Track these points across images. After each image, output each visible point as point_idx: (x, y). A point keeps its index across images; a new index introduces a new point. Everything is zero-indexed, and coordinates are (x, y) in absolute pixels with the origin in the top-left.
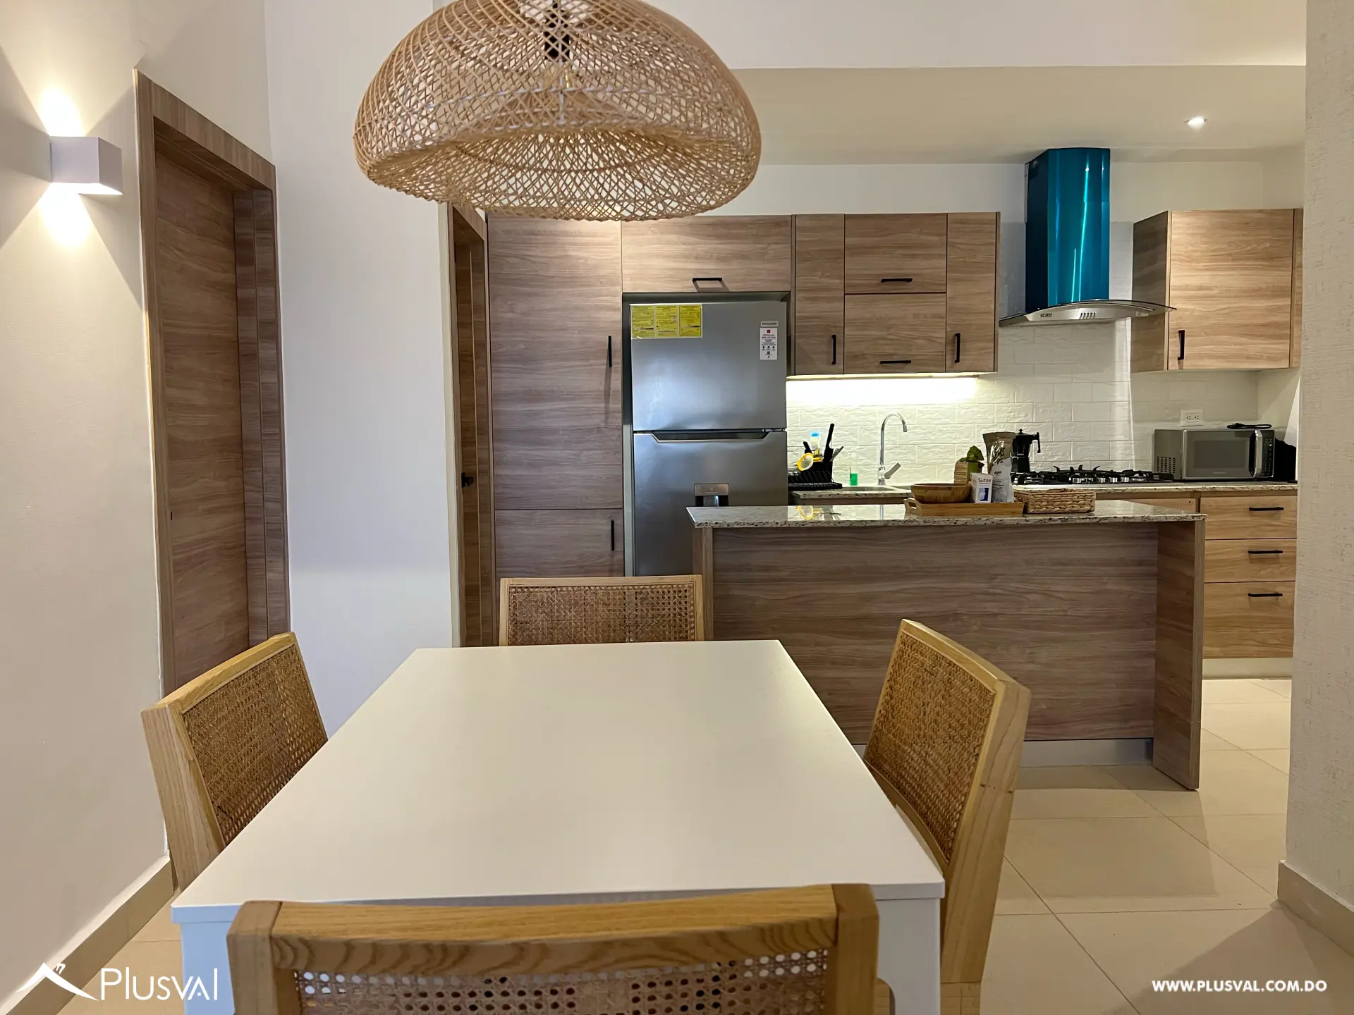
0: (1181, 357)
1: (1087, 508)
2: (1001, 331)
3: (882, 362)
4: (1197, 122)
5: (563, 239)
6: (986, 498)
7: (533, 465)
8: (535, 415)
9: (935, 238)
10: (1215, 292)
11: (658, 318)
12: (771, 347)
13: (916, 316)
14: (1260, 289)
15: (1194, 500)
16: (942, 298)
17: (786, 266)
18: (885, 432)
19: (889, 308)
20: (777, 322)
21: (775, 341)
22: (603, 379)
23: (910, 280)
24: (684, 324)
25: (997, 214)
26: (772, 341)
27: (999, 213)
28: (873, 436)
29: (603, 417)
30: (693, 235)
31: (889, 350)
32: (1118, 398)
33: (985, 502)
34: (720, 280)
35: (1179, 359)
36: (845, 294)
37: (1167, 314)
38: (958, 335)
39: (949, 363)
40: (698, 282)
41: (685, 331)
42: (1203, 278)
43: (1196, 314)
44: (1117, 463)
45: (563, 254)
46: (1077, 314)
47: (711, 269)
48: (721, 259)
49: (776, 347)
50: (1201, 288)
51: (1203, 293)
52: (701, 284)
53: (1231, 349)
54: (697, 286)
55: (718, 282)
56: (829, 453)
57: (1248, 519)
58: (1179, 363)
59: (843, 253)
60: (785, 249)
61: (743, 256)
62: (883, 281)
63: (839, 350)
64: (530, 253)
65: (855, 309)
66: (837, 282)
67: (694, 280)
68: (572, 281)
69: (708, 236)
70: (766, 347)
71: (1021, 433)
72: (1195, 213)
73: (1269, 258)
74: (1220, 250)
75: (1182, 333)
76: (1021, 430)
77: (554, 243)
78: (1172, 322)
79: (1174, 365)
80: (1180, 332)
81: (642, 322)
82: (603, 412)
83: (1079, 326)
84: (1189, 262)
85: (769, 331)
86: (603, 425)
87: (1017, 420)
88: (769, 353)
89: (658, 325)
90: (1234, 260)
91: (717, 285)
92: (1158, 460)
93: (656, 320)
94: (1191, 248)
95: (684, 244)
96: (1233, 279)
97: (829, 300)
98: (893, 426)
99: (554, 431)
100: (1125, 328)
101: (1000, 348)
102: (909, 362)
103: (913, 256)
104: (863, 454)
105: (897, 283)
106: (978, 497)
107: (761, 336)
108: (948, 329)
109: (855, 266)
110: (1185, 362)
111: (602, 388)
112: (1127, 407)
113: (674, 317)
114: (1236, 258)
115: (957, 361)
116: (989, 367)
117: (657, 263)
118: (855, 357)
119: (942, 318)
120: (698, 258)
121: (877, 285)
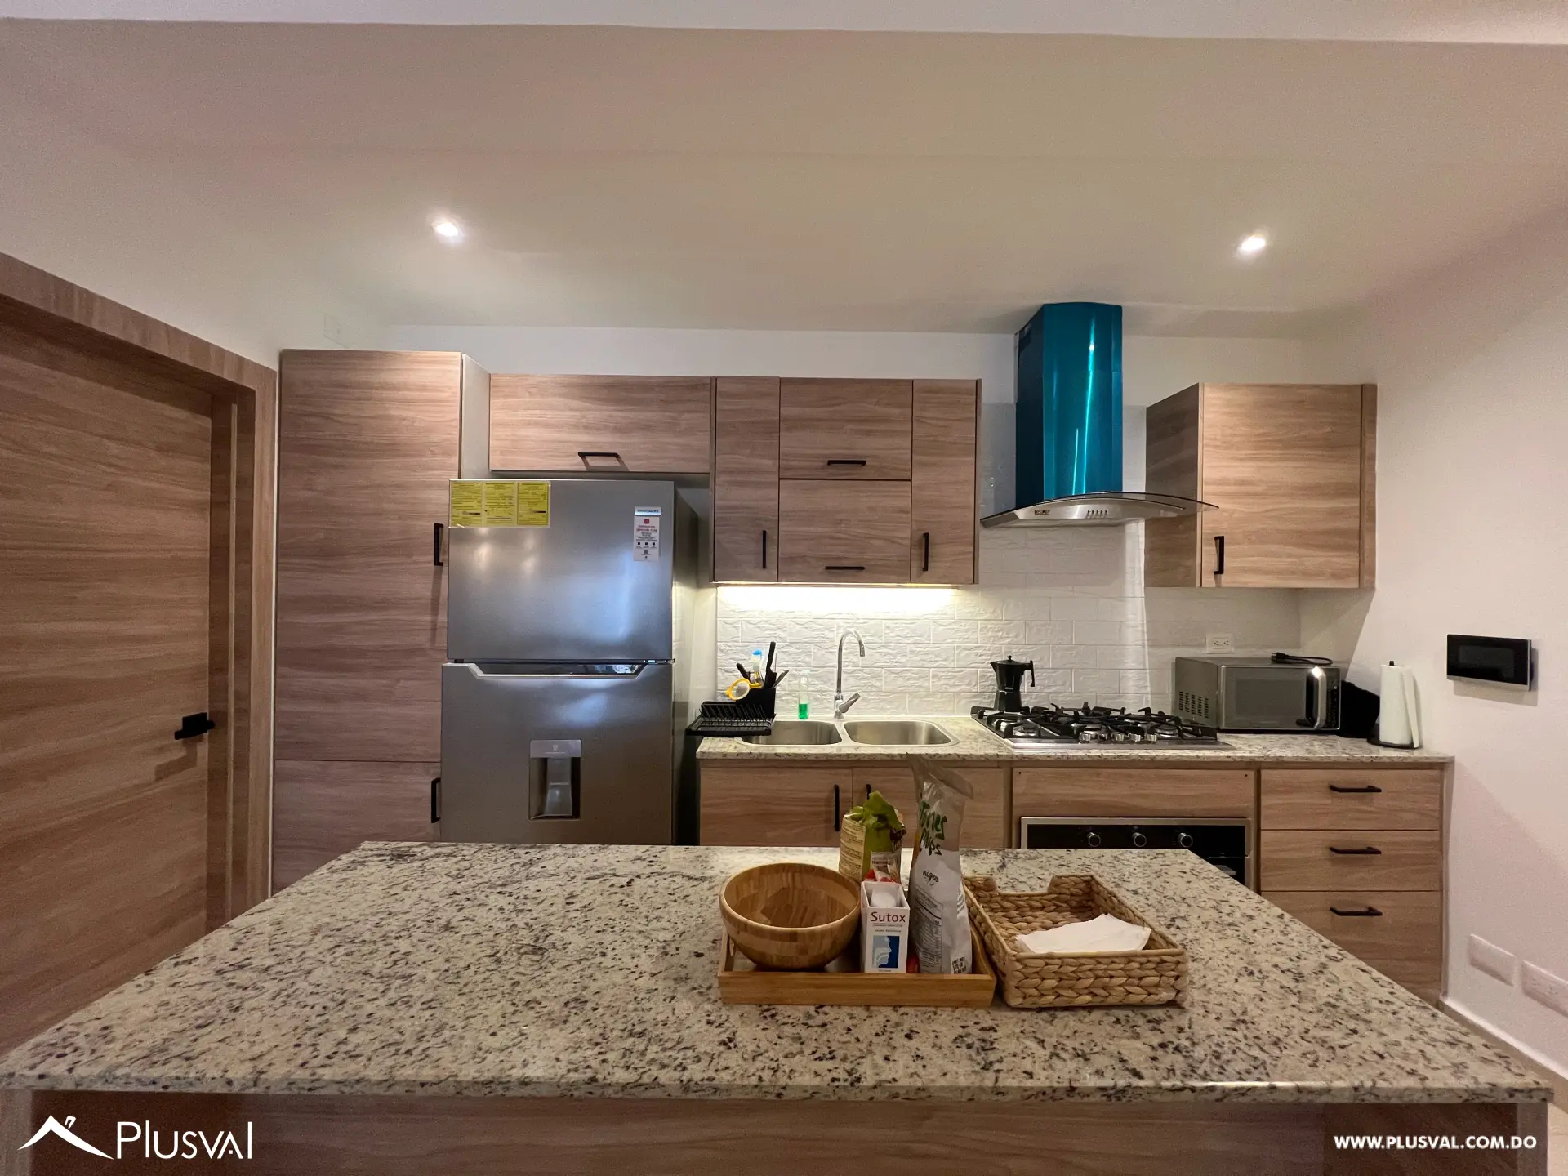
0: (1220, 570)
1: (1166, 995)
2: (984, 533)
3: (828, 568)
4: (1253, 245)
5: (385, 394)
6: (893, 962)
7: (328, 698)
8: (338, 629)
9: (897, 411)
10: (1259, 489)
11: (487, 498)
12: (650, 543)
13: (871, 509)
14: (1318, 486)
15: (1252, 774)
16: (906, 487)
17: (704, 441)
18: (843, 651)
19: (834, 497)
20: (659, 509)
21: (656, 535)
22: (430, 582)
23: (863, 463)
24: (524, 508)
25: (978, 383)
26: (653, 535)
27: (980, 380)
28: (829, 656)
29: (428, 635)
30: (581, 398)
31: (837, 551)
32: (1131, 617)
33: (893, 970)
34: (616, 455)
35: (1216, 573)
36: (780, 479)
37: (1199, 514)
38: (926, 536)
39: (915, 570)
40: (589, 459)
41: (526, 517)
42: (1245, 470)
43: (1235, 515)
44: (1129, 696)
45: (380, 413)
46: (1077, 511)
47: (604, 441)
48: (619, 430)
49: (657, 543)
50: (1242, 483)
51: (1244, 490)
52: (594, 462)
53: (1284, 562)
54: (586, 464)
55: (614, 458)
56: (772, 679)
57: (1328, 801)
58: (1216, 578)
59: (776, 427)
60: (702, 419)
61: (647, 427)
62: (830, 462)
63: (771, 550)
64: (337, 411)
65: (793, 498)
66: (768, 463)
67: (583, 455)
68: (392, 449)
69: (599, 399)
70: (643, 543)
71: (1010, 661)
72: (1233, 386)
73: (1331, 446)
74: (1264, 434)
75: (1220, 541)
76: (1010, 657)
77: (370, 399)
78: (1207, 524)
79: (1209, 581)
80: (1216, 538)
81: (465, 504)
82: (429, 627)
83: (1081, 529)
84: (1226, 448)
85: (647, 521)
86: (428, 645)
87: (1007, 641)
88: (646, 552)
89: (487, 508)
90: (1285, 448)
91: (611, 463)
92: (1181, 698)
93: (484, 502)
94: (1229, 431)
95: (571, 410)
96: (1285, 472)
97: (757, 485)
98: (851, 645)
99: (361, 652)
100: (1136, 533)
101: (981, 551)
102: (862, 568)
103: (869, 433)
104: (817, 678)
105: (847, 466)
106: (873, 957)
107: (636, 527)
108: (914, 527)
109: (791, 442)
110: (1223, 577)
111: (429, 594)
112: (1140, 628)
113: (511, 498)
114: (1288, 445)
115: (926, 569)
116: (969, 578)
117: (533, 433)
118: (791, 559)
119: (906, 512)
120: (587, 428)
121: (823, 468)
